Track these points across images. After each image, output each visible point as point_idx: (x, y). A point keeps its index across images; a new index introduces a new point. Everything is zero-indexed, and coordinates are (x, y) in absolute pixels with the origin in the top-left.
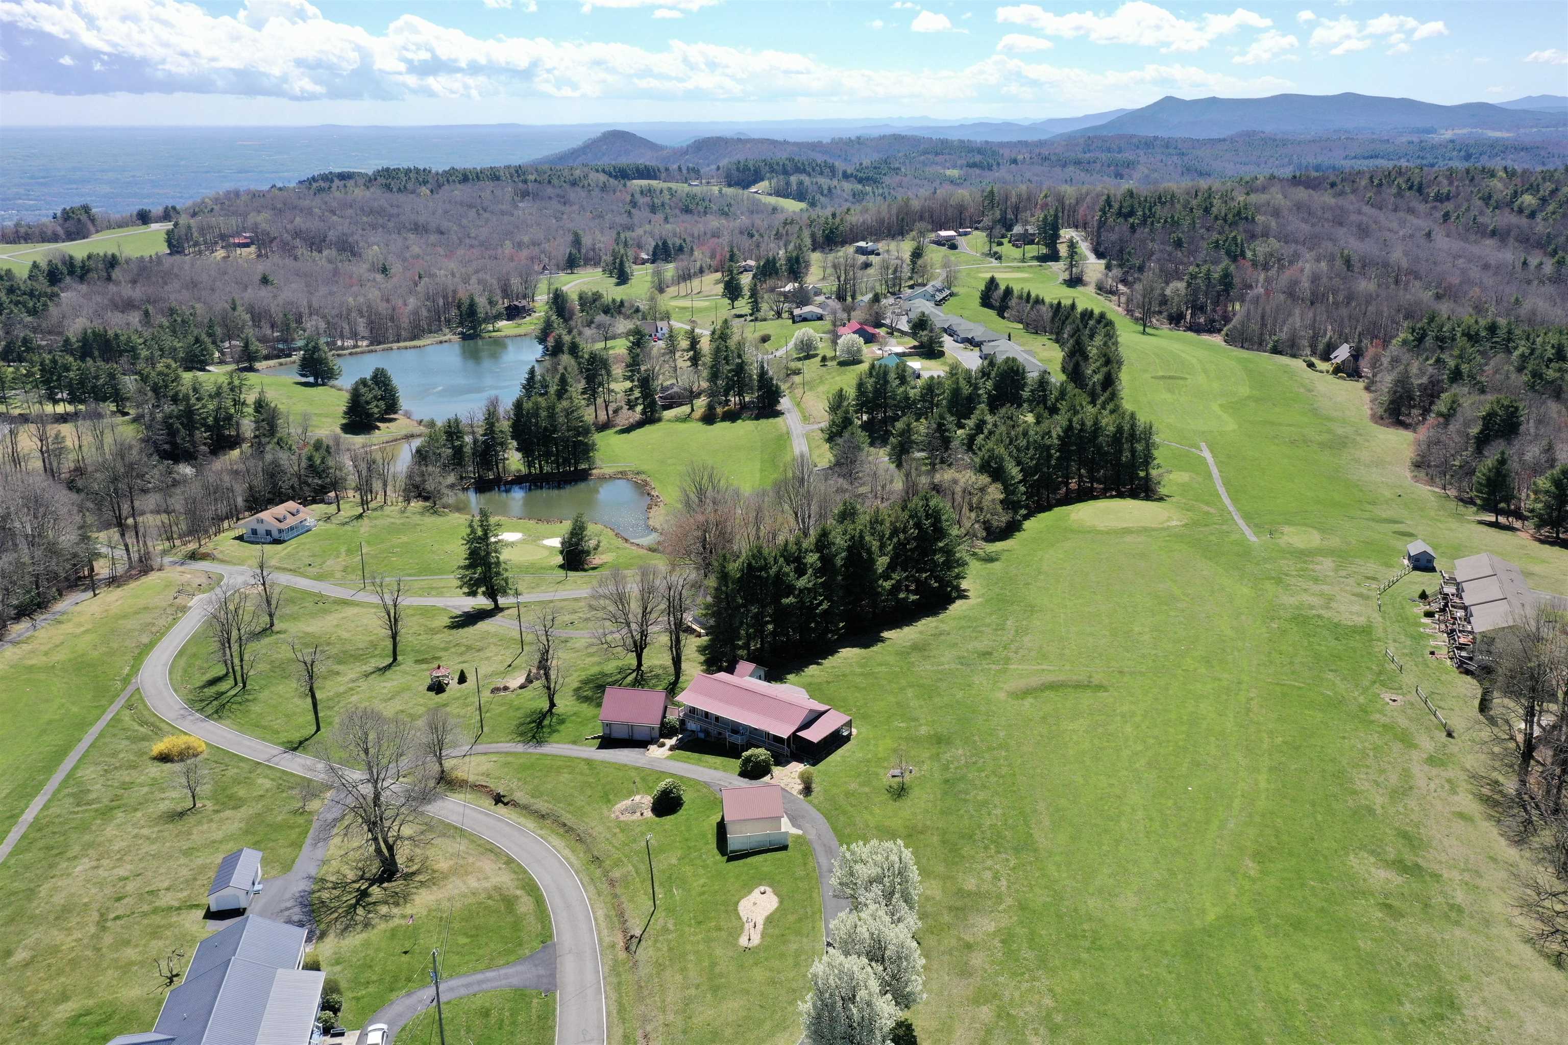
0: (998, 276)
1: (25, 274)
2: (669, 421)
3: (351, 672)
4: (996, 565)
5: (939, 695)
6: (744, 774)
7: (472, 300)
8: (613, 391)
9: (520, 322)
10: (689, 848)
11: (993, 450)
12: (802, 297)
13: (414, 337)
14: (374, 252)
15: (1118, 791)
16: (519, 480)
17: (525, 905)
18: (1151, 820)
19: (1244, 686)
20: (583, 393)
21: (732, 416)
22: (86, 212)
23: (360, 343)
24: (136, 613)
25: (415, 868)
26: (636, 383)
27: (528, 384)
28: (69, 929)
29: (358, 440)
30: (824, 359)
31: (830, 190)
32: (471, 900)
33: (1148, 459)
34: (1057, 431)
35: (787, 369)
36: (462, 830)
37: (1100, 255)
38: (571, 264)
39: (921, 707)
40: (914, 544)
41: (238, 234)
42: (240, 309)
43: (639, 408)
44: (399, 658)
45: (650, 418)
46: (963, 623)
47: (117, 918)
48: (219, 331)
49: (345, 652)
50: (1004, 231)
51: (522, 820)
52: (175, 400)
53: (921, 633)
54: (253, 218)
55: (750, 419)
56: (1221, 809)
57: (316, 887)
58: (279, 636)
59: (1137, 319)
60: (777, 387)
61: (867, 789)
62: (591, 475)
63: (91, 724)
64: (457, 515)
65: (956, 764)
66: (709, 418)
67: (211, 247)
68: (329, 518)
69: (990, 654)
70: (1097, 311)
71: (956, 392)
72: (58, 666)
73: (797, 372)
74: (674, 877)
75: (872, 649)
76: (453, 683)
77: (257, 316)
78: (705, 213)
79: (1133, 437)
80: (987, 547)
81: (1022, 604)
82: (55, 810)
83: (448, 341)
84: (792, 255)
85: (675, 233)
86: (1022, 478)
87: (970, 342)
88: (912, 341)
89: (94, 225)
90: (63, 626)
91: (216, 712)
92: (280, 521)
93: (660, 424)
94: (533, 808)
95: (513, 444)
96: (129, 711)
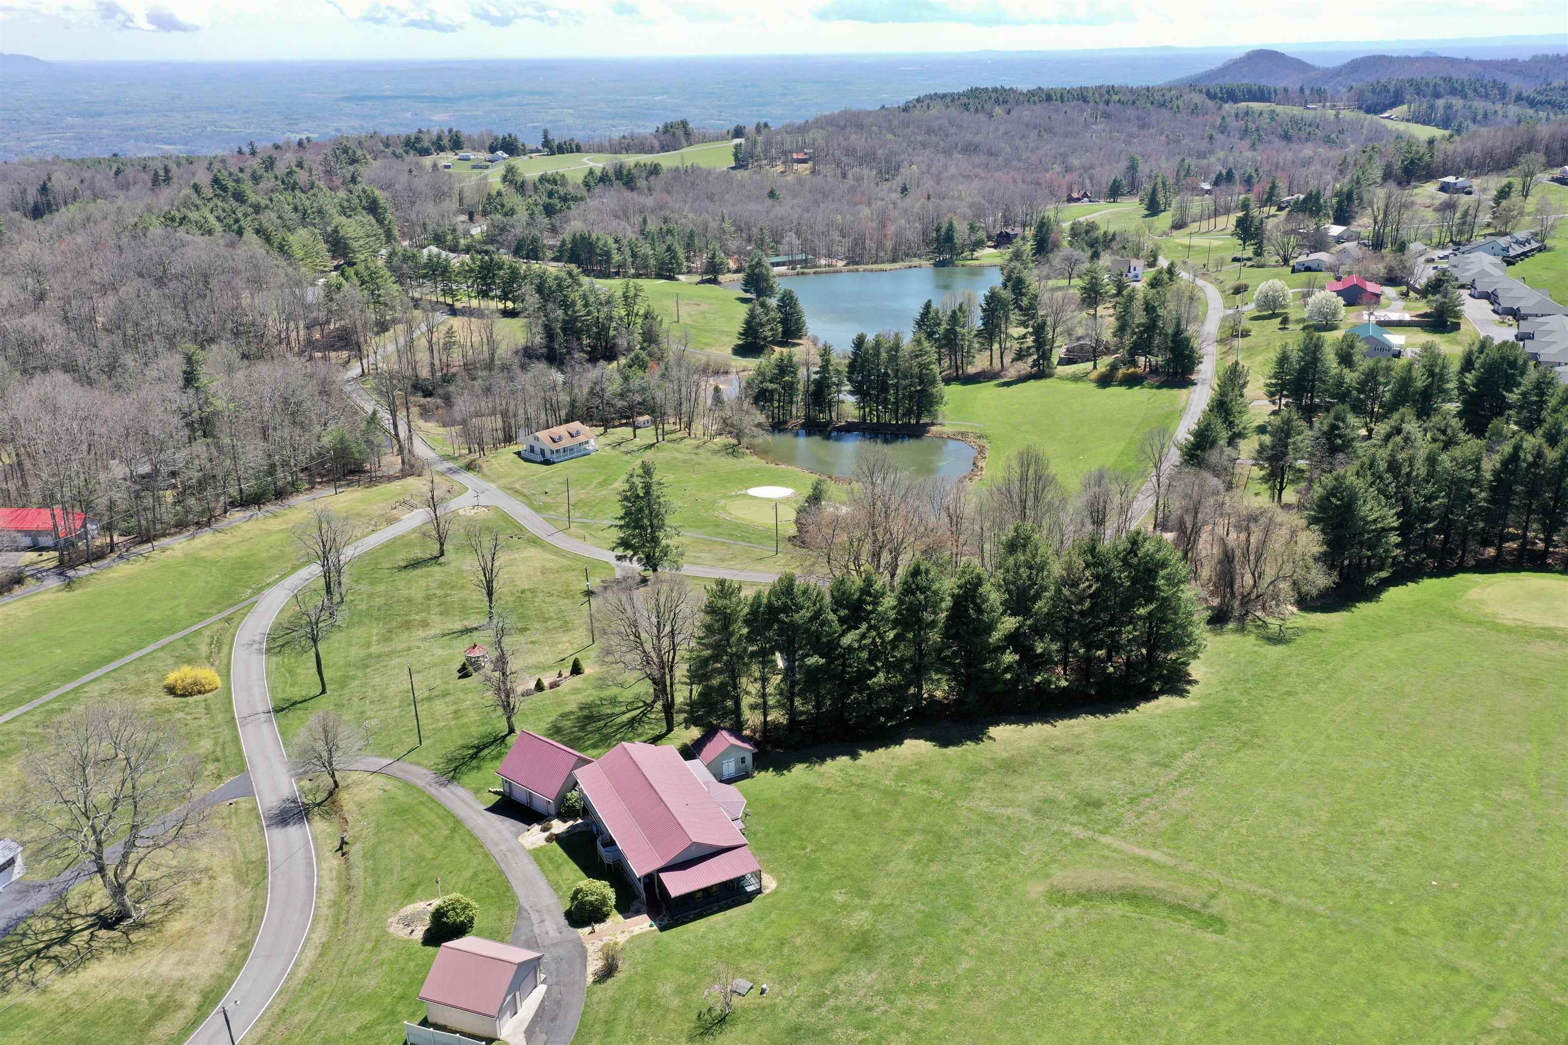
1: (580, 181)
2: (1062, 378)
4: (1278, 650)
5: (948, 860)
6: (570, 913)
7: (951, 224)
8: (1009, 336)
9: (1000, 250)
10: (392, 1012)
13: (894, 261)
14: (910, 171)
16: (849, 428)
17: (172, 1025)
21: (1132, 381)
22: (684, 127)
23: (835, 262)
25: (155, 917)
26: (1030, 330)
30: (1286, 321)
31: (1485, 116)
35: (1235, 328)
36: (265, 878)
38: (1114, 192)
39: (900, 873)
41: (800, 150)
43: (1030, 360)
45: (1041, 373)
46: (1125, 739)
48: (698, 242)
52: (565, 305)
54: (812, 134)
55: (1152, 387)
58: (439, 568)
60: (1192, 351)
61: (676, 1002)
62: (928, 432)
63: (173, 633)
64: (755, 458)
65: (841, 1001)
66: (1105, 381)
67: (772, 161)
68: (620, 444)
69: (1097, 804)
72: (221, 563)
73: (1245, 334)
78: (1307, 140)
80: (1292, 618)
81: (1244, 727)
82: (12, 726)
83: (920, 266)
84: (1345, 189)
85: (1254, 161)
86: (1396, 524)
87: (1516, 314)
88: (1423, 307)
89: (688, 139)
90: (272, 521)
91: (283, 646)
92: (554, 441)
93: (1048, 380)
94: (352, 872)
95: (848, 387)
96: (221, 625)
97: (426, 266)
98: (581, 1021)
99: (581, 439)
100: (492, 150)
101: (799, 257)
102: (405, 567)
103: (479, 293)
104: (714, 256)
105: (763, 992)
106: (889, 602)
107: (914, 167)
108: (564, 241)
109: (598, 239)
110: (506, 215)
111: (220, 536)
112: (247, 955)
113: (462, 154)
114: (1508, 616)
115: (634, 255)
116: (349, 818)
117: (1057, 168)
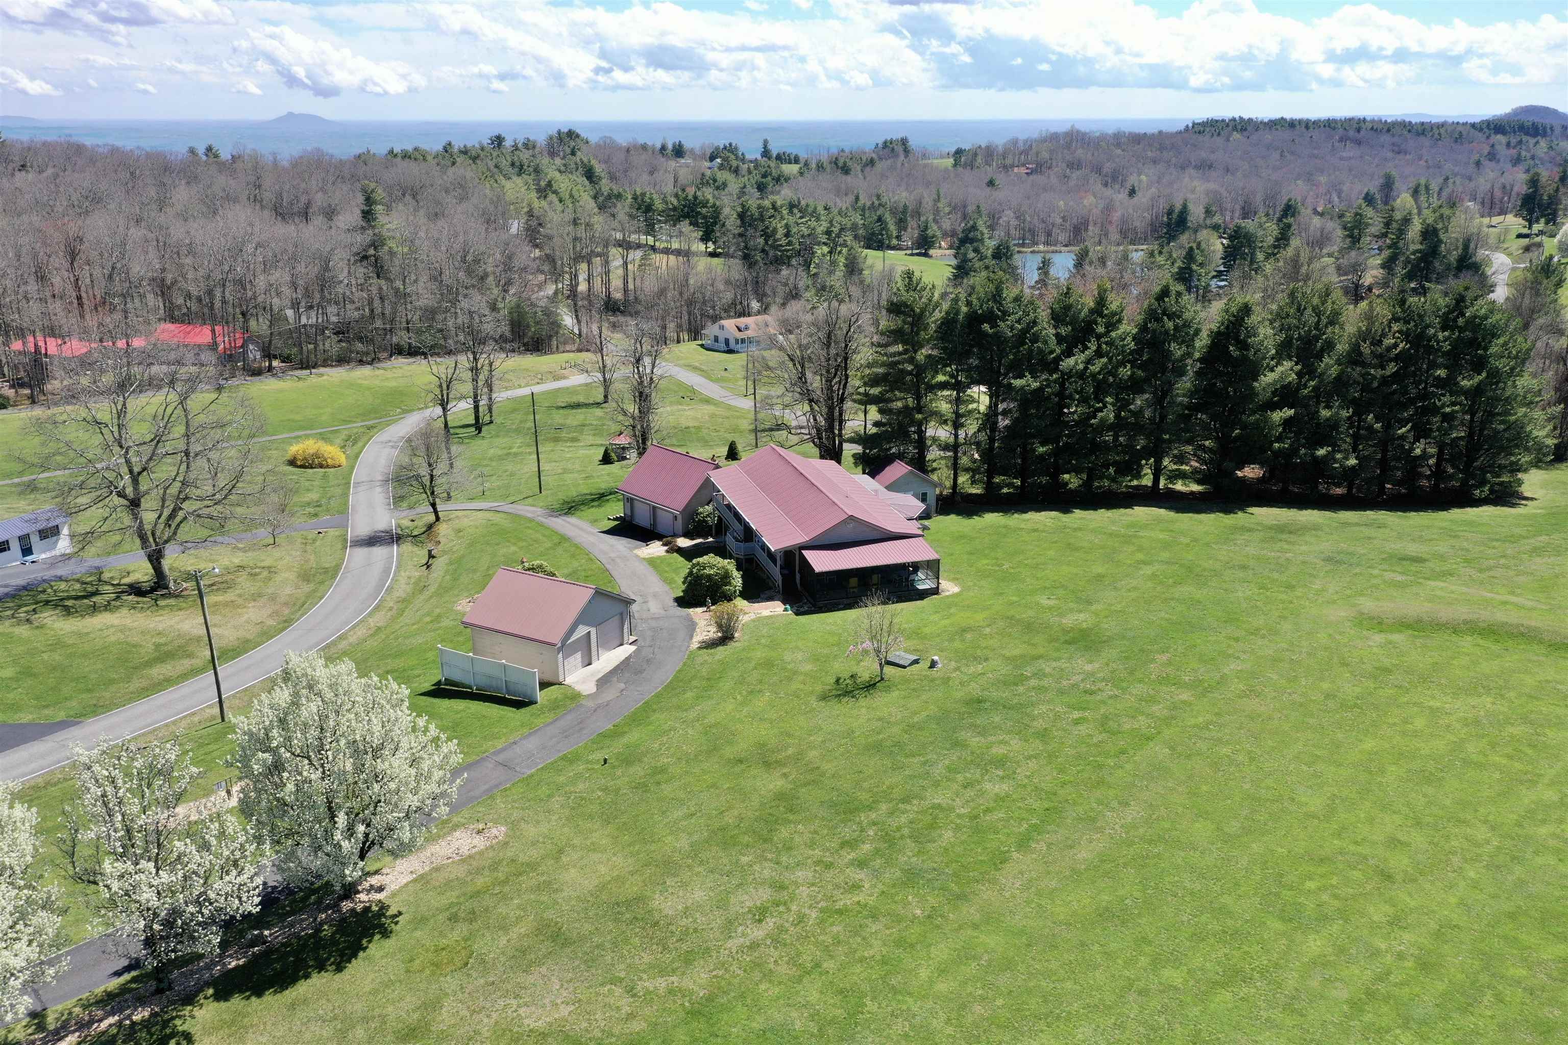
5: (1203, 585)
6: (680, 597)
7: (1185, 206)
14: (1139, 180)
17: (168, 670)
22: (904, 144)
32: (138, 639)
36: (333, 578)
39: (1134, 590)
41: (1022, 165)
42: (942, 202)
51: (405, 587)
57: (77, 577)
58: (597, 410)
61: (807, 668)
69: (1417, 560)
72: (376, 389)
92: (740, 330)
96: (362, 430)
98: (676, 677)
102: (565, 407)
104: (926, 228)
105: (933, 664)
106: (1127, 328)
107: (1143, 177)
109: (807, 206)
111: (380, 372)
112: (286, 628)
116: (442, 540)
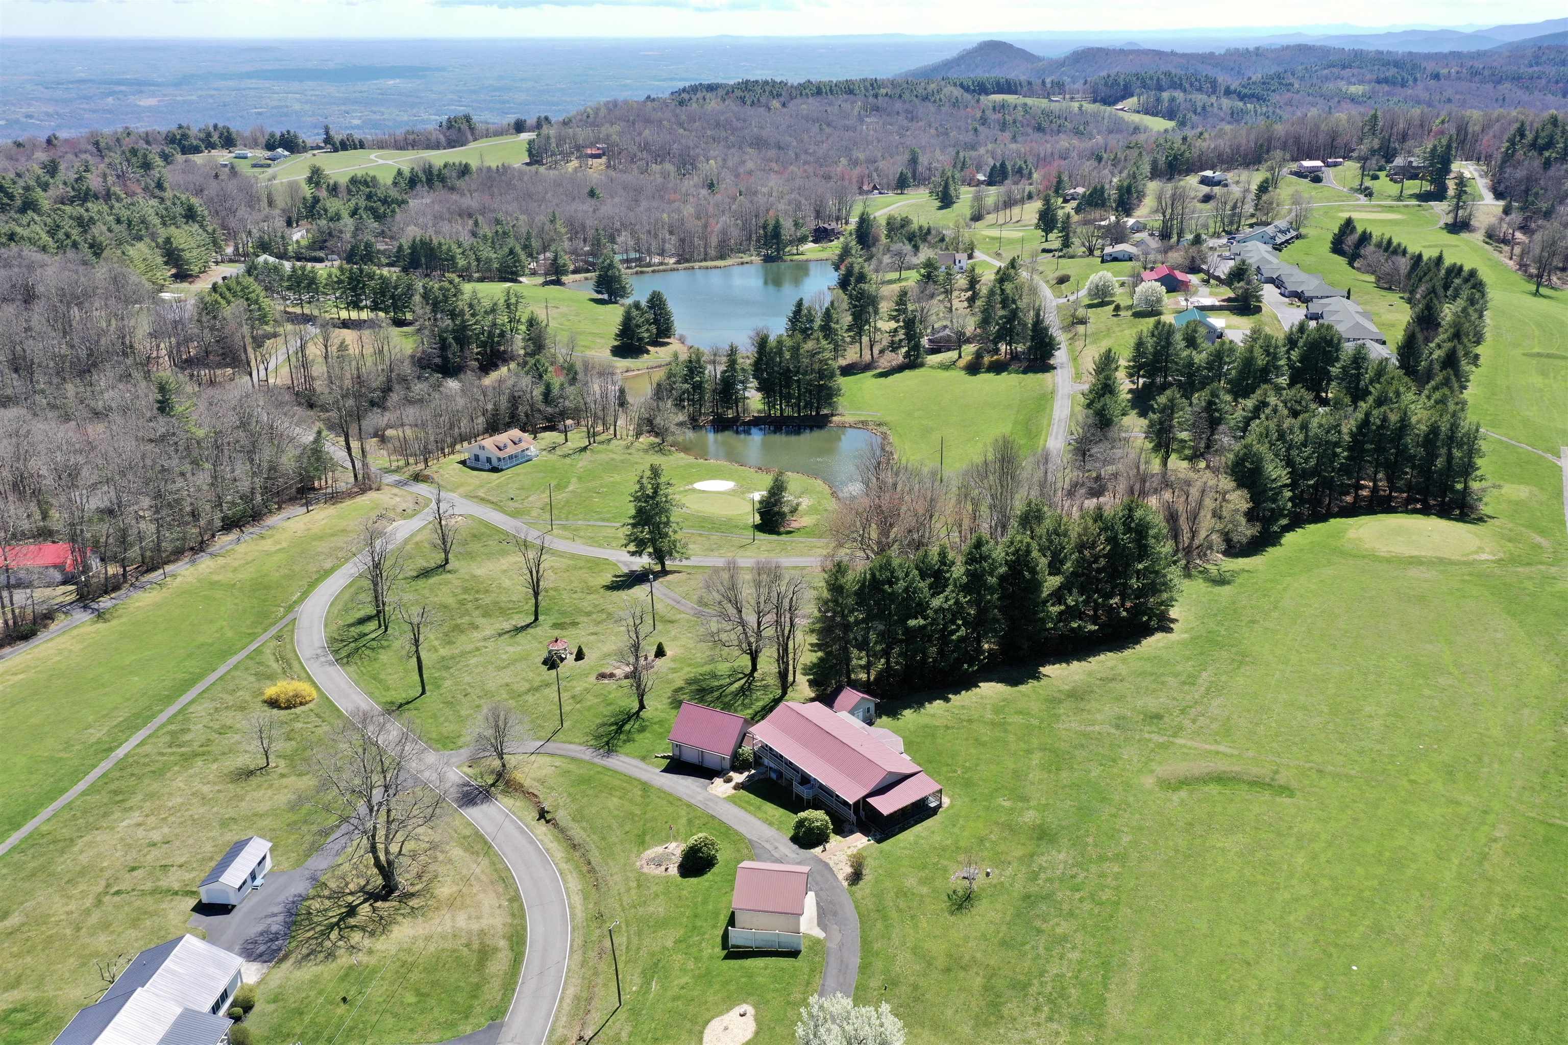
0: (1355, 215)
1: (389, 181)
2: (931, 367)
3: (489, 627)
4: (1226, 590)
5: (1071, 768)
6: (795, 839)
7: (777, 221)
8: (879, 330)
9: (825, 245)
10: (694, 928)
11: (1251, 445)
12: (1118, 235)
13: (722, 257)
14: (708, 166)
15: (1249, 954)
16: (757, 422)
17: (498, 965)
18: (1280, 1007)
19: (1491, 818)
20: (849, 330)
21: (998, 368)
22: (468, 121)
23: (667, 260)
24: (332, 535)
25: (417, 888)
26: (901, 324)
27: (795, 317)
28: (70, 897)
29: (622, 364)
30: (1117, 308)
31: (1204, 108)
32: (448, 945)
33: (1467, 469)
34: (1348, 426)
35: (1073, 316)
36: (490, 847)
37: (1498, 195)
38: (902, 185)
39: (1041, 781)
40: (1103, 562)
41: (592, 145)
42: (559, 223)
43: (902, 351)
44: (541, 618)
45: (912, 363)
46: (1148, 667)
47: (118, 893)
48: (535, 244)
49: (496, 603)
50: (1382, 162)
51: (554, 846)
52: (453, 315)
53: (1090, 674)
54: (606, 129)
55: (1017, 372)
56: (1389, 1008)
57: (312, 892)
58: (449, 576)
59: (1531, 276)
60: (1052, 338)
61: (925, 890)
62: (830, 422)
63: (235, 653)
64: (682, 455)
65: (1049, 874)
66: (973, 368)
67: (566, 157)
68: (554, 448)
69: (1159, 717)
70: (1466, 268)
71: (1248, 362)
72: (238, 585)
73: (1083, 322)
74: (660, 965)
75: (1022, 688)
76: (571, 658)
77: (576, 230)
78: (1059, 132)
79: (1451, 439)
80: (1224, 564)
81: (1234, 650)
82: (148, 748)
83: (751, 262)
84: (1125, 184)
85: (1018, 153)
86: (1289, 481)
87: (1300, 297)
88: (1227, 293)
89: (473, 134)
90: (263, 542)
91: (348, 656)
92: (499, 449)
93: (922, 370)
94: (569, 833)
95: (753, 383)
96: (275, 643)
97: (290, 278)
98: (859, 913)
99: (523, 445)
100: (270, 146)
101: (633, 255)
102: (417, 577)
103: (348, 304)
104: (556, 258)
105: (988, 874)
106: (959, 570)
107: (712, 162)
108: (400, 248)
109: (440, 244)
110: (331, 220)
111: (221, 561)
112: (521, 906)
113: (237, 152)
114: (1384, 548)
115: (478, 260)
116: (536, 792)
117: (844, 161)
